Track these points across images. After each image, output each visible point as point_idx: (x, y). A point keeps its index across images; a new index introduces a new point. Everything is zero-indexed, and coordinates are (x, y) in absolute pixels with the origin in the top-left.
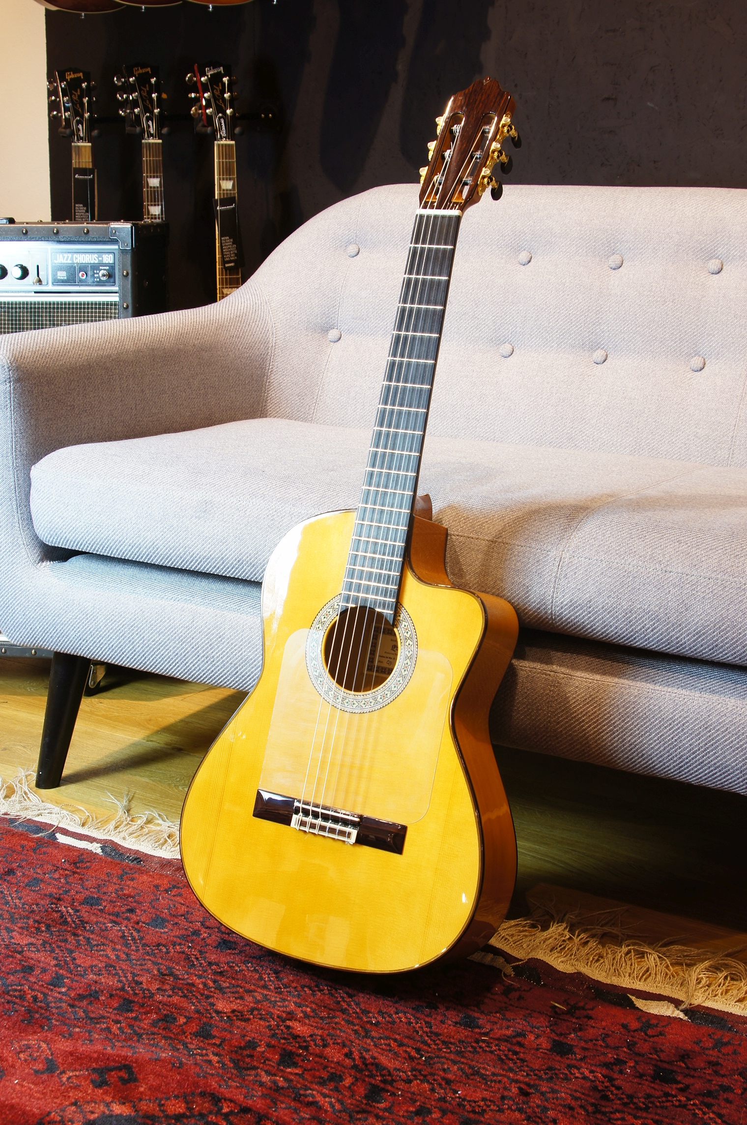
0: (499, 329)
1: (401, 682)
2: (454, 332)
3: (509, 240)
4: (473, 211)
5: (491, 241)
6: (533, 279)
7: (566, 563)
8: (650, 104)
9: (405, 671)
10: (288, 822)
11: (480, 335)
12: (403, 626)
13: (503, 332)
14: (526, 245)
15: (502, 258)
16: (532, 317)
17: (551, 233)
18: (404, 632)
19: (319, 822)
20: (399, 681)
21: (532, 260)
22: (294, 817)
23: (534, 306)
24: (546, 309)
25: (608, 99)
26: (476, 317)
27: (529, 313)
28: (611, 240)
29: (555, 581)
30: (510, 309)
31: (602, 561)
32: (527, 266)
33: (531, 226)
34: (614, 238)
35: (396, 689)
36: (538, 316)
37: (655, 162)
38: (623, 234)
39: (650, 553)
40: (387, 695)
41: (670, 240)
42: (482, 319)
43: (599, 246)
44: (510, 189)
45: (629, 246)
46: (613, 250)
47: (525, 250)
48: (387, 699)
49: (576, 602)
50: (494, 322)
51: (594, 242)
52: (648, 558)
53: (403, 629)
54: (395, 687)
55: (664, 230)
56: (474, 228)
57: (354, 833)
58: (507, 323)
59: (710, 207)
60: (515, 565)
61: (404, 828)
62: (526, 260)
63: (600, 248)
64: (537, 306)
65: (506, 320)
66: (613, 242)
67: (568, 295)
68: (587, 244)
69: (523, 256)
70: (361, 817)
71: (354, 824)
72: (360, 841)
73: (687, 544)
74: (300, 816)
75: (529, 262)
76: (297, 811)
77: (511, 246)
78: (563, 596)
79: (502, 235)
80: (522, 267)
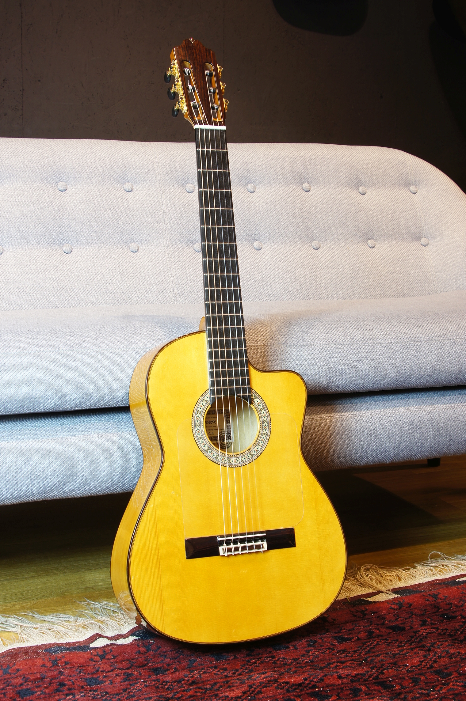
1: (265, 438)
9: (265, 430)
10: (217, 553)
12: (256, 402)
18: (257, 405)
19: (239, 545)
20: (264, 438)
22: (221, 548)
35: (263, 443)
40: (258, 449)
48: (258, 451)
53: (256, 404)
54: (262, 442)
57: (265, 543)
61: (292, 530)
70: (266, 532)
71: (262, 538)
72: (270, 547)
74: (225, 546)
76: (221, 543)
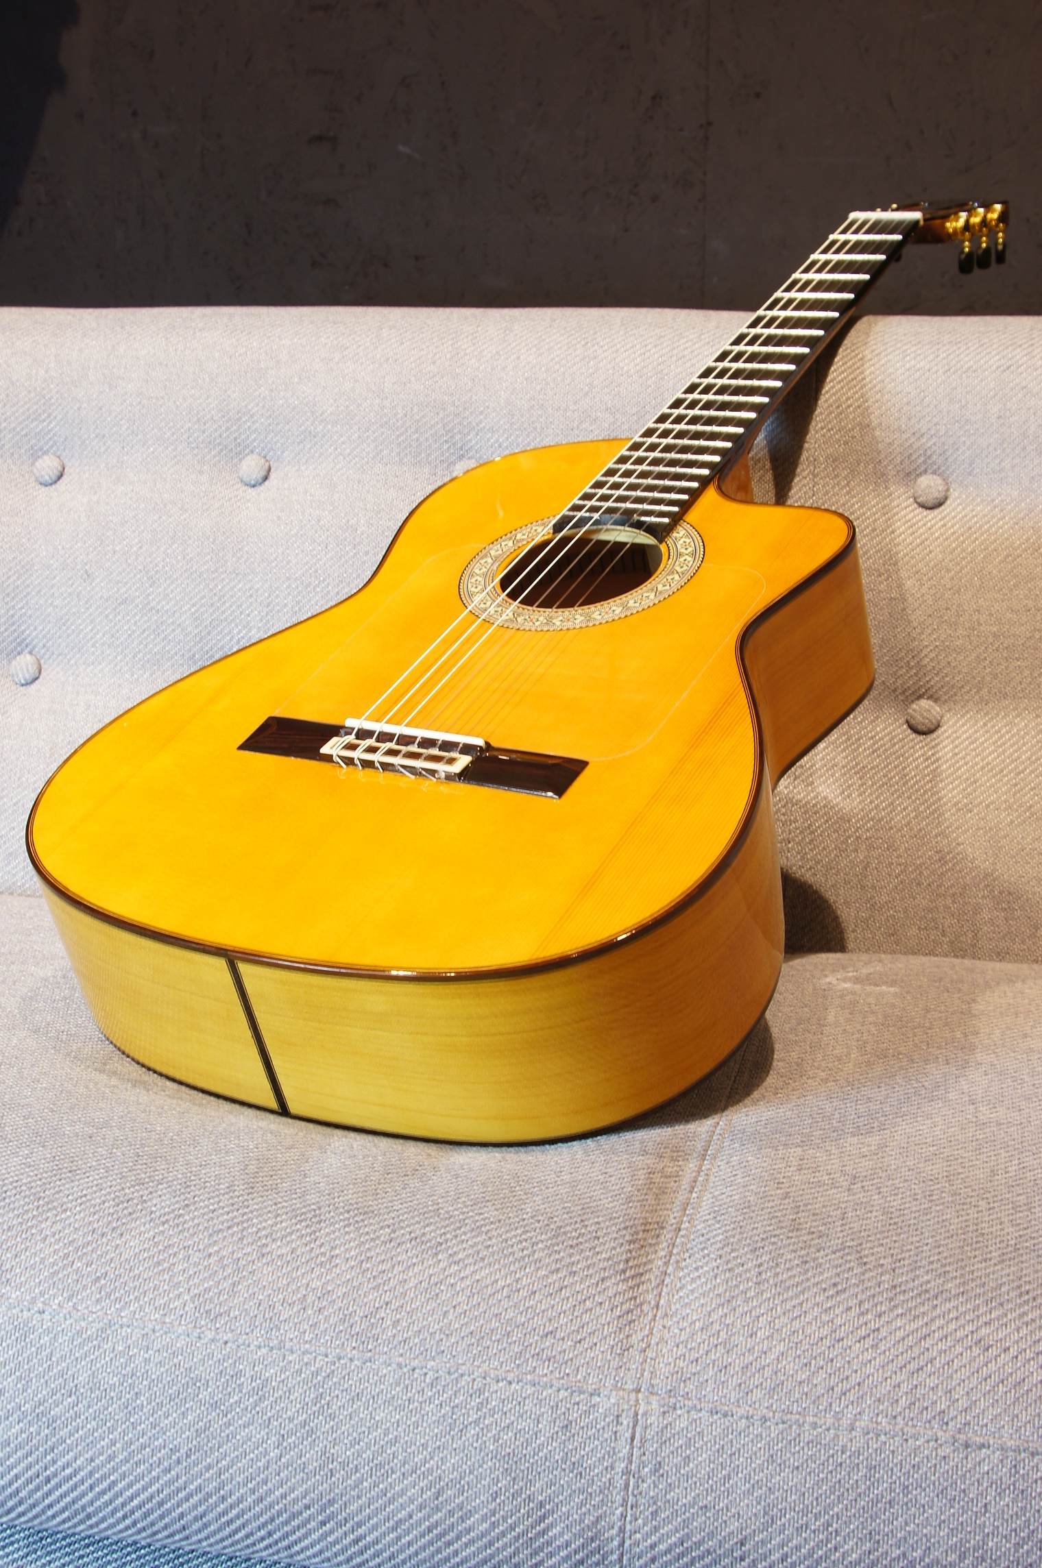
0: (209, 633)
2: (103, 644)
3: (216, 430)
4: (126, 368)
5: (173, 434)
6: (279, 518)
7: (655, 1428)
8: (402, 148)
11: (164, 647)
13: (219, 641)
14: (254, 440)
15: (201, 472)
16: (286, 605)
17: (313, 413)
21: (273, 475)
23: (288, 579)
24: (318, 586)
25: (320, 138)
26: (152, 608)
27: (278, 596)
28: (453, 428)
29: (627, 1485)
30: (232, 589)
31: (764, 1419)
32: (262, 488)
33: (264, 398)
34: (460, 423)
36: (298, 603)
37: (417, 258)
38: (481, 413)
39: (904, 1388)
41: (591, 424)
42: (167, 612)
43: (427, 440)
44: (205, 315)
45: (497, 440)
46: (461, 448)
47: (252, 452)
49: (699, 1544)
50: (196, 619)
51: (416, 431)
52: (903, 1402)
55: (575, 403)
56: (131, 405)
58: (226, 619)
59: (675, 352)
60: (496, 1440)
62: (257, 475)
63: (430, 446)
64: (296, 579)
65: (223, 612)
66: (460, 432)
67: (367, 553)
68: (399, 436)
69: (251, 466)
73: (1007, 1350)
75: (266, 478)
77: (220, 444)
78: (656, 1529)
79: (199, 420)
80: (250, 490)
